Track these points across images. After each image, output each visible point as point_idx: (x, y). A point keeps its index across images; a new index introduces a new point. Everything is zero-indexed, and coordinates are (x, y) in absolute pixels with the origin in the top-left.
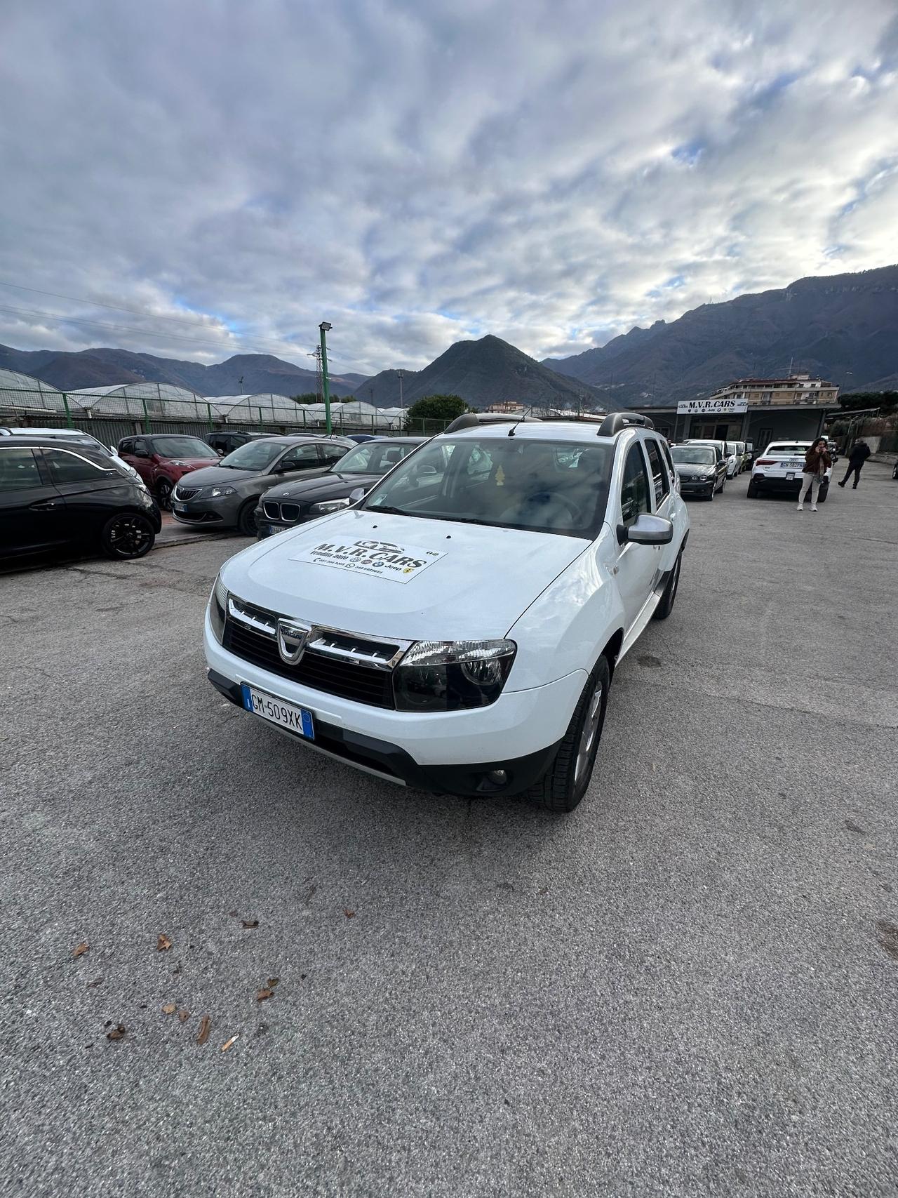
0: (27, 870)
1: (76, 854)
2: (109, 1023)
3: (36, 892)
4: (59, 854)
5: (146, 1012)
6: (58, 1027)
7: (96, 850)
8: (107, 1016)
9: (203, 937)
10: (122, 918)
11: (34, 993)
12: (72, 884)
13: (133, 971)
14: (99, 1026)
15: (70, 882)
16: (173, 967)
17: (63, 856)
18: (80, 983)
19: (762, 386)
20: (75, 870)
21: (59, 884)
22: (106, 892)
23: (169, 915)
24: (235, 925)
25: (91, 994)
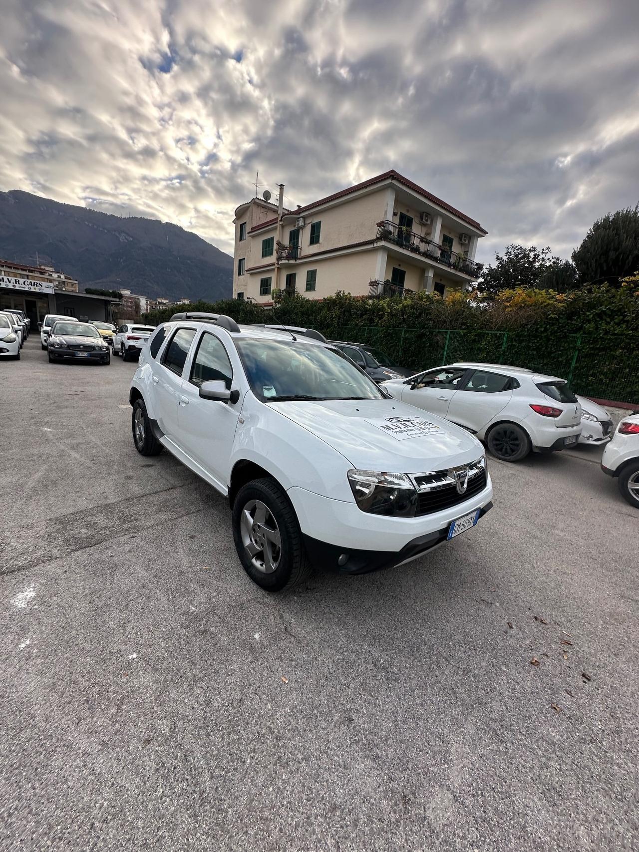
0: (505, 782)
1: (480, 739)
2: (584, 682)
3: (525, 761)
4: (483, 755)
5: (571, 666)
6: (598, 708)
7: (474, 723)
8: (581, 684)
9: (524, 646)
10: (527, 688)
11: (590, 728)
12: (509, 733)
13: (555, 676)
14: (587, 686)
15: (508, 735)
16: (545, 658)
17: (486, 751)
18: (573, 702)
19: (18, 269)
20: (497, 734)
21: (513, 743)
22: (510, 703)
23: (517, 663)
24: (512, 632)
25: (575, 694)
